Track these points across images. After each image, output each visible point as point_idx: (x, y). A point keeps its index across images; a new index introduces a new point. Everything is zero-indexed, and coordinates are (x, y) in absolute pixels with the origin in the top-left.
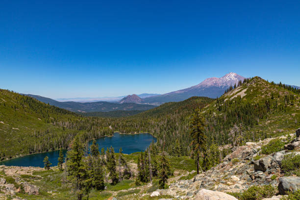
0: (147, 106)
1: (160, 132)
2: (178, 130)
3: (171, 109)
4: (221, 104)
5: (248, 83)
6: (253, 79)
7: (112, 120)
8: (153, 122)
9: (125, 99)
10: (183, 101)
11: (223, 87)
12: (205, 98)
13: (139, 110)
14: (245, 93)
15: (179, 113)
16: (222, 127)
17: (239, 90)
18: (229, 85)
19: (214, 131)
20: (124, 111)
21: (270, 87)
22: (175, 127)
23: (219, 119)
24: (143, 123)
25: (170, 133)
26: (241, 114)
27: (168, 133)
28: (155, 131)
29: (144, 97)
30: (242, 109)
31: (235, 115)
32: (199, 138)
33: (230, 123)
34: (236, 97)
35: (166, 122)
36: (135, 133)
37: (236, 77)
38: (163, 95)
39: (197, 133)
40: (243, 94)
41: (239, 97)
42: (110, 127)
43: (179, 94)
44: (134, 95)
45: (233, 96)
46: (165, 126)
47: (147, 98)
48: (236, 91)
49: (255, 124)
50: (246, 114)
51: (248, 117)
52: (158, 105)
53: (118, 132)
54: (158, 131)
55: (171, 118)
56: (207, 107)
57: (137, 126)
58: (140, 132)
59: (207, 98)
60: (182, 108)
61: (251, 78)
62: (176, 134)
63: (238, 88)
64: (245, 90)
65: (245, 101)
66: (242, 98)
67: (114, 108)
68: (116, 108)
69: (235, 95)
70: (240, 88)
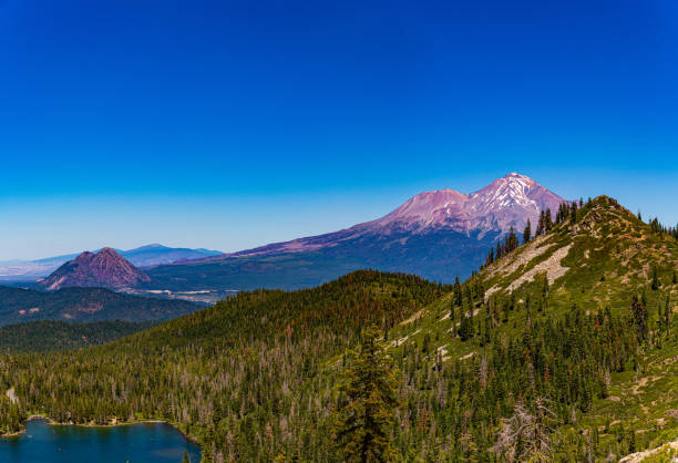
0: (163, 302)
1: (216, 420)
2: (287, 414)
3: (263, 319)
4: (471, 309)
5: (573, 222)
6: (590, 205)
7: (17, 365)
8: (186, 378)
9: (68, 268)
10: (317, 290)
11: (480, 237)
12: (409, 281)
13: (129, 320)
14: (563, 263)
15: (294, 339)
16: (468, 413)
17: (542, 250)
18: (504, 226)
19: (433, 430)
20: (64, 324)
21: (648, 242)
22: (276, 401)
23: (460, 378)
24: (146, 382)
25: (256, 425)
26: (547, 355)
27: (247, 426)
28: (195, 415)
29: (152, 262)
30: (551, 335)
31: (523, 361)
32: (369, 453)
33: (501, 396)
34: (531, 280)
35: (239, 378)
36: (114, 421)
37: (529, 193)
38: (230, 258)
39: (361, 432)
40: (554, 268)
41: (541, 280)
42: (11, 393)
43: (298, 256)
44: (107, 251)
45: (516, 275)
46: (235, 395)
47: (161, 267)
48: (531, 254)
49: (595, 398)
50: (566, 354)
51: (573, 367)
52: (207, 298)
53: (43, 416)
54: (207, 414)
55: (263, 362)
56: (411, 320)
57: (118, 394)
58: (131, 420)
59: (417, 279)
60: (309, 319)
61: (585, 201)
62: (277, 431)
63: (540, 240)
64: (563, 252)
65: (563, 297)
66: (550, 283)
67: (22, 312)
68: (32, 310)
69: (527, 270)
70: (546, 242)
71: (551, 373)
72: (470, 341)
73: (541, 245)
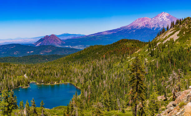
0: (69, 49)
1: (85, 82)
2: (105, 79)
3: (97, 53)
4: (153, 48)
5: (180, 24)
6: (185, 20)
7: (27, 67)
8: (76, 70)
9: (42, 40)
10: (112, 45)
11: (155, 29)
12: (136, 41)
13: (59, 54)
14: (178, 35)
15: (106, 58)
16: (154, 75)
17: (172, 32)
18: (161, 26)
19: (145, 80)
20: (40, 56)
22: (102, 76)
23: (151, 66)
24: (65, 71)
25: (96, 83)
26: (174, 60)
27: (94, 84)
28: (79, 81)
29: (65, 38)
30: (175, 54)
31: (168, 61)
33: (162, 71)
34: (169, 40)
35: (91, 70)
36: (56, 83)
37: (168, 17)
38: (87, 36)
40: (175, 37)
41: (172, 41)
42: (25, 75)
43: (106, 36)
44: (53, 35)
45: (165, 39)
46: (90, 74)
47: (68, 39)
48: (169, 33)
49: (188, 71)
50: (180, 59)
51: (182, 63)
52: (81, 47)
53: (35, 82)
54: (82, 80)
55: (98, 65)
56: (137, 52)
57: (57, 75)
58: (60, 82)
59: (138, 41)
60: (110, 53)
61: (184, 19)
62: (103, 84)
63: (171, 29)
64: (178, 33)
65: (178, 44)
66: (174, 41)
67: (28, 52)
68: (31, 52)
69: (168, 38)
70: (173, 30)
71: (176, 64)
72: (153, 57)
73: (171, 31)
